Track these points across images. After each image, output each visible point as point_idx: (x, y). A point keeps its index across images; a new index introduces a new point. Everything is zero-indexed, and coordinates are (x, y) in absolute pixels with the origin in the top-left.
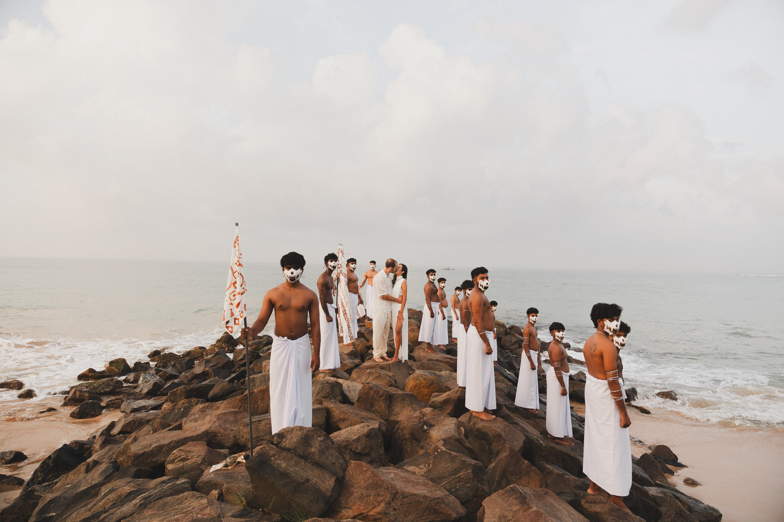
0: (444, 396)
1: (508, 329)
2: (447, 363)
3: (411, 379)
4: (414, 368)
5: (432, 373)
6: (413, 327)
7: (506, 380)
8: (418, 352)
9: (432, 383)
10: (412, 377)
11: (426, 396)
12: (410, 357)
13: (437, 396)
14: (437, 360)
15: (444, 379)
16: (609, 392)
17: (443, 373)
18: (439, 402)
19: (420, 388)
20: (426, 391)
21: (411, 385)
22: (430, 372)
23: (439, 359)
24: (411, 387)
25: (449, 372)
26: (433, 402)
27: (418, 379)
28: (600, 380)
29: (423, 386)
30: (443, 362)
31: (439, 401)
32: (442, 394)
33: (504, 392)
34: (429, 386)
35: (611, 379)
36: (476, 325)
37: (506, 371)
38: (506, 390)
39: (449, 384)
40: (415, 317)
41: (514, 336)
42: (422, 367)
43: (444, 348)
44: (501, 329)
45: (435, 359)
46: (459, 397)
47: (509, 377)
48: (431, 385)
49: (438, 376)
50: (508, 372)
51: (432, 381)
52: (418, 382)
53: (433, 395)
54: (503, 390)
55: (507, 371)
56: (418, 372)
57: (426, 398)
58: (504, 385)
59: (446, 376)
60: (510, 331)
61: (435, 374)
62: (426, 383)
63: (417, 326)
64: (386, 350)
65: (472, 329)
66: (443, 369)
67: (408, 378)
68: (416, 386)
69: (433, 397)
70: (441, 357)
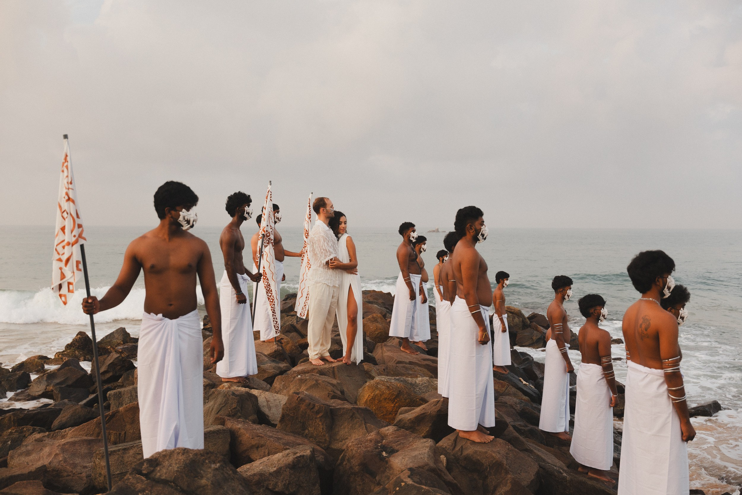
0: (418, 410)
1: (527, 320)
2: (427, 367)
3: (366, 388)
4: (373, 374)
5: (401, 381)
6: (375, 315)
7: (520, 393)
8: (381, 351)
9: (400, 393)
10: (368, 386)
11: (390, 414)
12: (367, 358)
13: (406, 412)
14: (411, 363)
15: (420, 389)
16: (665, 387)
17: (419, 380)
18: (408, 420)
19: (380, 401)
20: (390, 406)
21: (366, 398)
22: (398, 380)
23: (414, 360)
24: (367, 400)
25: (428, 378)
26: (400, 421)
27: (377, 388)
28: (653, 370)
29: (385, 399)
30: (419, 365)
31: (409, 418)
32: (413, 409)
33: (516, 410)
34: (395, 398)
35: (670, 370)
36: (466, 297)
37: (520, 380)
38: (518, 407)
39: (426, 396)
40: (380, 301)
41: (537, 330)
42: (387, 372)
43: (424, 347)
44: (516, 320)
45: (407, 361)
46: (439, 411)
47: (525, 389)
48: (397, 396)
49: (411, 384)
50: (524, 382)
51: (400, 391)
52: (377, 392)
53: (400, 410)
54: (514, 406)
55: (522, 380)
56: (377, 378)
57: (390, 416)
58: (515, 399)
59: (422, 384)
60: (531, 322)
61: (405, 381)
62: (389, 394)
63: (381, 313)
64: (329, 346)
65: (460, 303)
66: (419, 376)
67: (363, 387)
68: (373, 399)
69: (401, 414)
70: (416, 358)
